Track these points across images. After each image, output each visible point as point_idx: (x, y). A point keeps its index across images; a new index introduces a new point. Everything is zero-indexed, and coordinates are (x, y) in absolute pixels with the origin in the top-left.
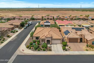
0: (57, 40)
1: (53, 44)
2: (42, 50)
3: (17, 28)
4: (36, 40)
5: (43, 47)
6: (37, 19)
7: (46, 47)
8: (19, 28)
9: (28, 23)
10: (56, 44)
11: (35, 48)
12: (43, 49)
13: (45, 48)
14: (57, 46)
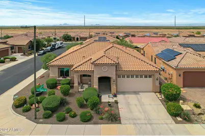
0: (137, 77)
1: (123, 93)
2: (78, 118)
3: (18, 53)
4: (61, 78)
5: (82, 106)
6: (77, 38)
7: (96, 106)
8: (24, 54)
9: (53, 43)
10: (136, 93)
11: (46, 109)
12: (80, 111)
13: (89, 110)
14: (139, 101)
